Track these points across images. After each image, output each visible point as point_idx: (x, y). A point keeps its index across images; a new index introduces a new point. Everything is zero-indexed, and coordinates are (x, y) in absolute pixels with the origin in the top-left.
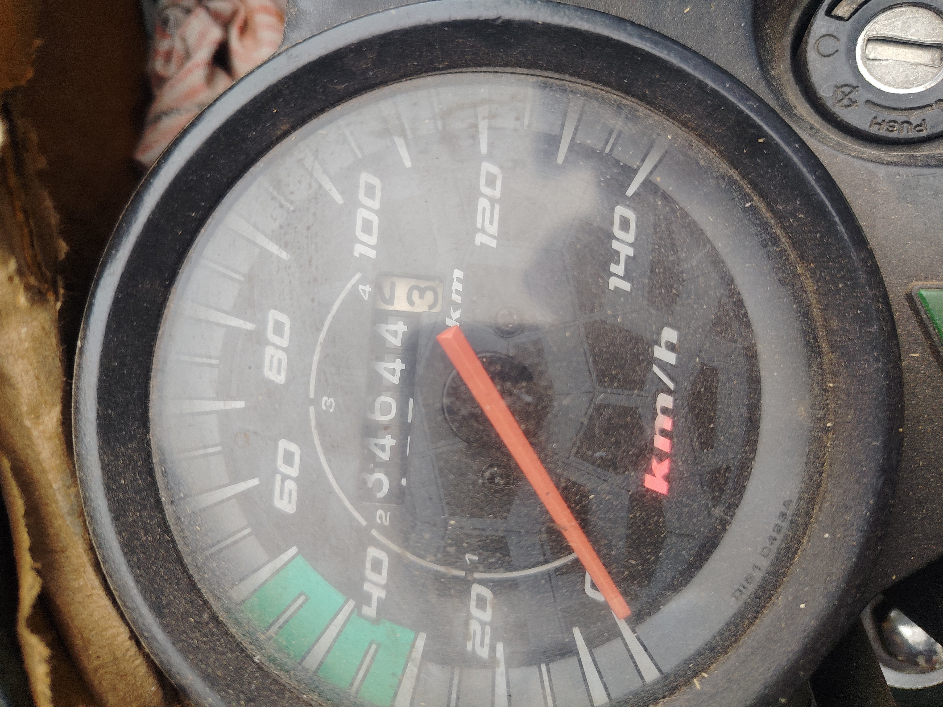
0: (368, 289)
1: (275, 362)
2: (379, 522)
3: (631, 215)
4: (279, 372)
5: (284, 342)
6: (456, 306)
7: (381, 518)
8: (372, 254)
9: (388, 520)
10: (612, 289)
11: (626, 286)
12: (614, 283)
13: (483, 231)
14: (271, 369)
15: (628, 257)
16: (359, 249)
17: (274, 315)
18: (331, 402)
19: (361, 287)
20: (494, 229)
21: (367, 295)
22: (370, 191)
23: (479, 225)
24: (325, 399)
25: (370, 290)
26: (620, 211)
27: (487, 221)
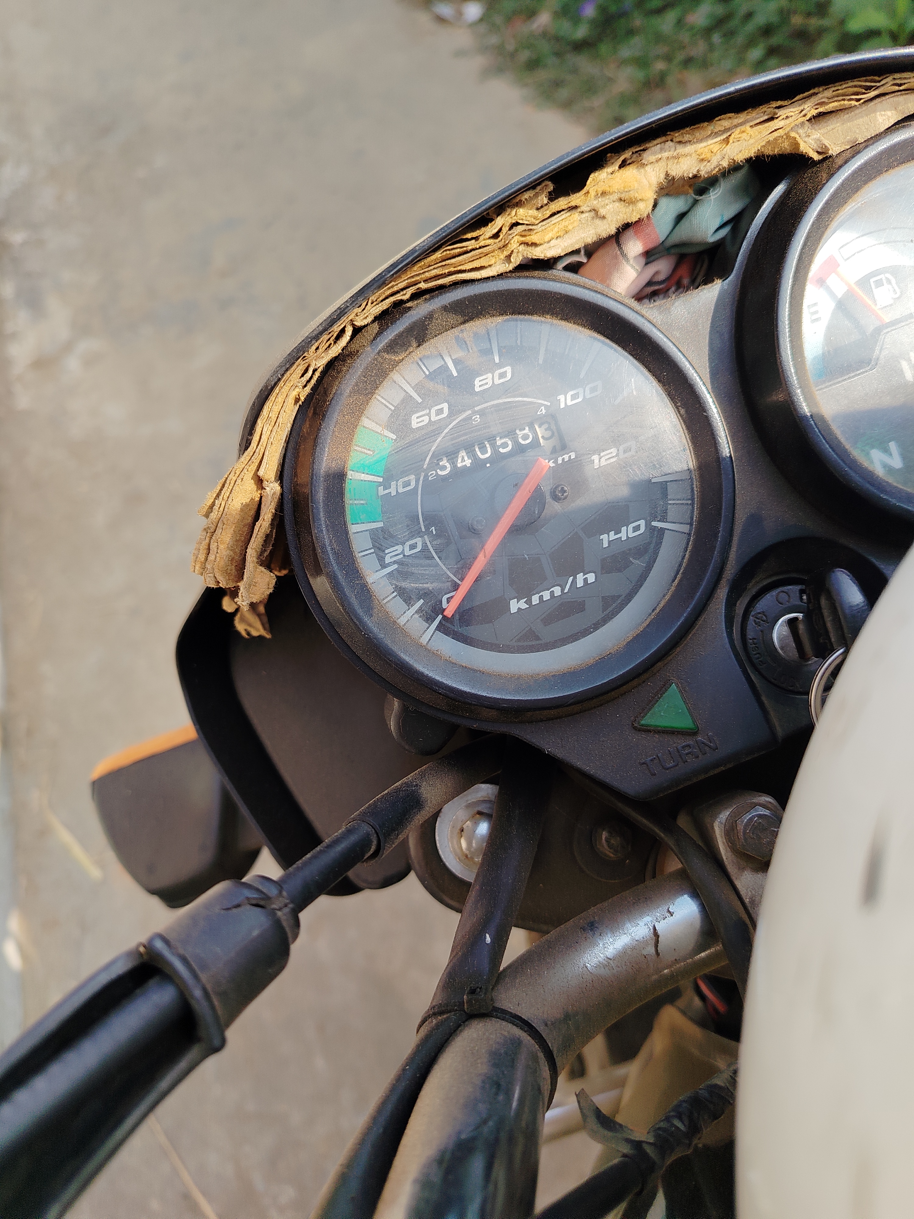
0: (544, 411)
1: (484, 382)
2: (429, 475)
3: (642, 529)
4: (480, 386)
5: (497, 381)
6: (556, 462)
7: (431, 474)
8: (562, 406)
9: (432, 479)
10: (601, 538)
11: (606, 545)
12: (604, 537)
13: (600, 458)
14: (480, 381)
15: (621, 538)
16: (562, 398)
17: (508, 369)
18: (477, 420)
19: (543, 408)
20: (603, 462)
21: (541, 413)
22: (593, 390)
23: (602, 454)
24: (478, 416)
25: (544, 413)
26: (642, 523)
27: (607, 457)
